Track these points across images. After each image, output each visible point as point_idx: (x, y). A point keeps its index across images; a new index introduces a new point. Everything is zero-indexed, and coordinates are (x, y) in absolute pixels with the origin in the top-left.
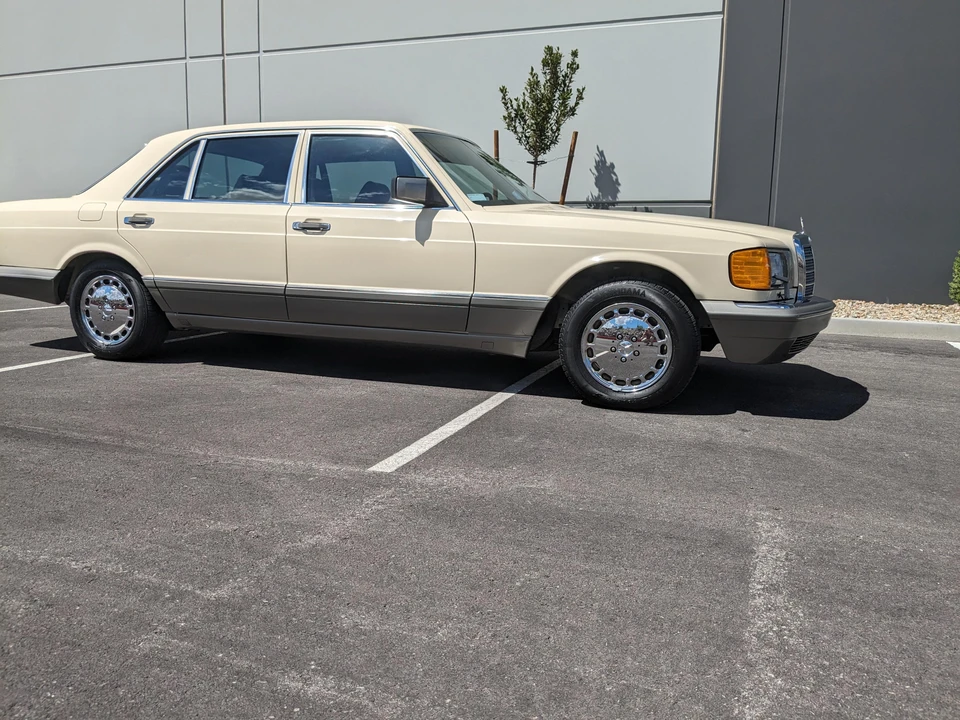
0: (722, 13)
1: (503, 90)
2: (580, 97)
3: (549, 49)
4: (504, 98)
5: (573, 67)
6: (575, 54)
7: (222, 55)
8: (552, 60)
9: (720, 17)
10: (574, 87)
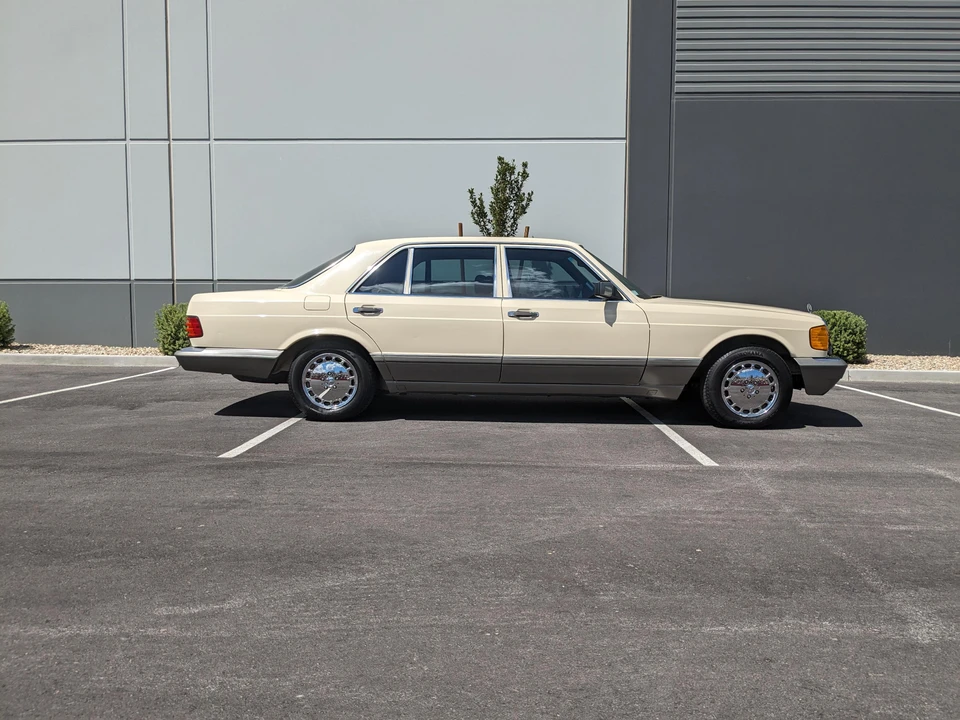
0: (625, 139)
1: (471, 192)
2: (530, 200)
3: (500, 159)
4: (471, 197)
5: (525, 175)
6: (525, 165)
7: (168, 139)
8: (505, 169)
9: (624, 142)
10: (525, 190)
